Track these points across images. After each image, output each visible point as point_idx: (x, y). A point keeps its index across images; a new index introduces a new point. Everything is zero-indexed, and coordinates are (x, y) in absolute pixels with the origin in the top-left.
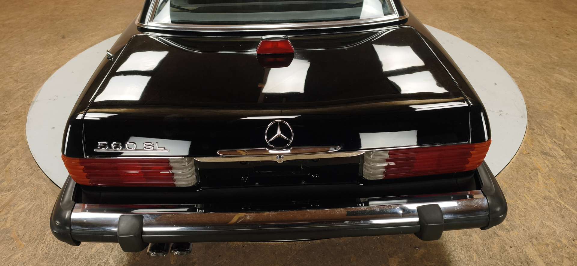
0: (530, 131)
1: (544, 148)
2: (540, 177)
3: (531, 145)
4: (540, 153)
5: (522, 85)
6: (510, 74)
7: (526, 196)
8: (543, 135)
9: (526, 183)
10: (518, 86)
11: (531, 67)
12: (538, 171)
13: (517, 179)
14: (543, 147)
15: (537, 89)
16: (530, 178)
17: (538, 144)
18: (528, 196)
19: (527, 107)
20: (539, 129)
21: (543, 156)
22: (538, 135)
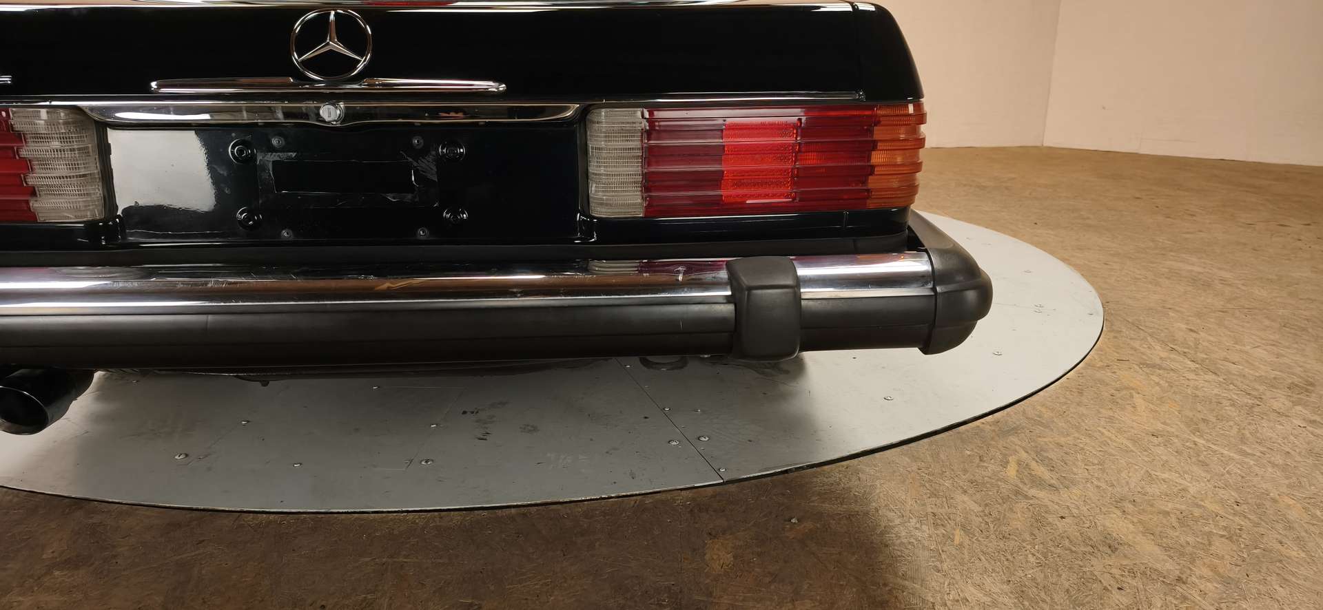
0: (1112, 334)
1: (1146, 358)
2: (1138, 400)
3: (1115, 354)
4: (1137, 364)
5: (1088, 273)
6: (1064, 260)
7: (1104, 431)
8: (1144, 339)
9: (1102, 411)
10: (1082, 275)
11: (1112, 252)
12: (1132, 391)
13: (1079, 404)
14: (1144, 357)
15: (1126, 279)
16: (1115, 402)
17: (1133, 352)
18: (1109, 431)
19: (1104, 302)
20: (1134, 331)
21: (1143, 369)
22: (1131, 339)
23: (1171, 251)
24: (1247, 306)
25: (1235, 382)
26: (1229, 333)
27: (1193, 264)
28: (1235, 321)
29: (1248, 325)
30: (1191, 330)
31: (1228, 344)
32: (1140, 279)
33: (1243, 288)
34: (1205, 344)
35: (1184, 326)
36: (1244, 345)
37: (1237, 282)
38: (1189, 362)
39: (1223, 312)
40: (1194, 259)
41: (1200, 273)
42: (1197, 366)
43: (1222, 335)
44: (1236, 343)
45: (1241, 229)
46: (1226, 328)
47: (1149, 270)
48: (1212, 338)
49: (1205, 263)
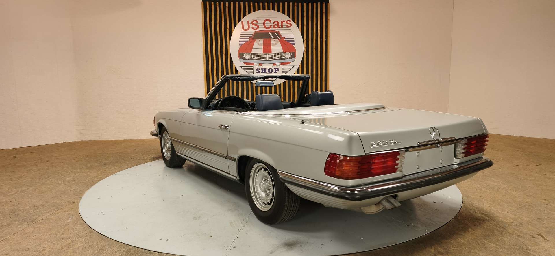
23: (488, 177)
24: (509, 198)
25: (499, 224)
26: (501, 208)
27: (494, 182)
28: (504, 204)
29: (508, 205)
30: (489, 206)
31: (500, 211)
32: (476, 188)
33: (509, 191)
34: (493, 211)
35: (487, 205)
36: (505, 212)
37: (508, 189)
38: (487, 218)
39: (500, 200)
40: (495, 180)
41: (496, 185)
42: (489, 219)
43: (499, 208)
44: (502, 211)
45: (514, 167)
46: (500, 206)
47: (480, 185)
48: (495, 209)
49: (498, 182)
